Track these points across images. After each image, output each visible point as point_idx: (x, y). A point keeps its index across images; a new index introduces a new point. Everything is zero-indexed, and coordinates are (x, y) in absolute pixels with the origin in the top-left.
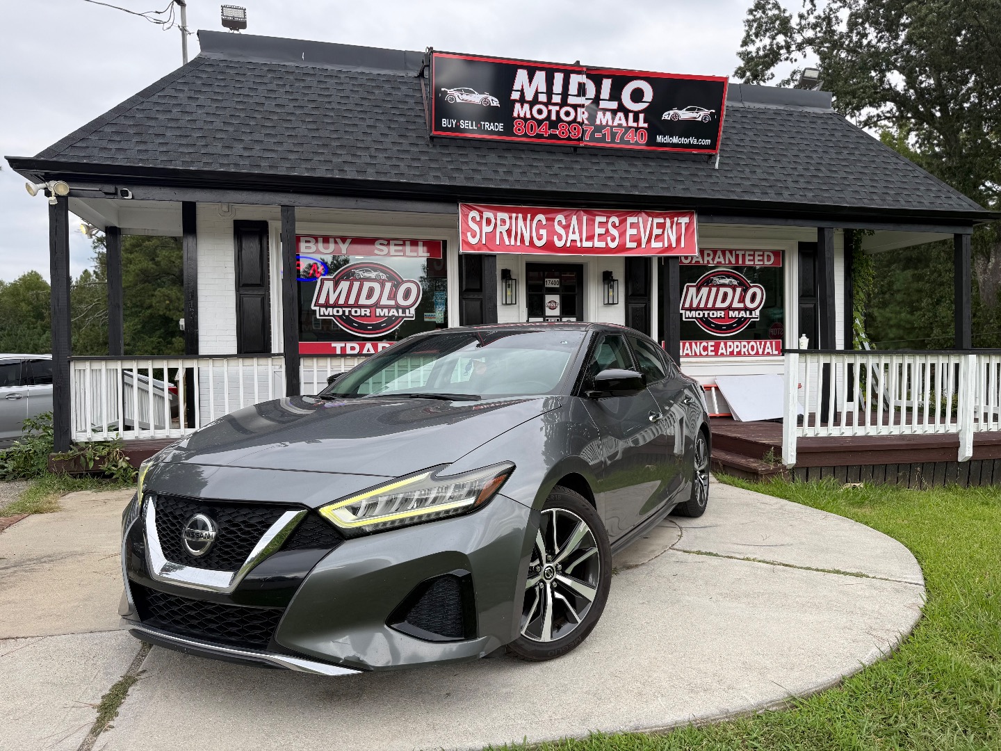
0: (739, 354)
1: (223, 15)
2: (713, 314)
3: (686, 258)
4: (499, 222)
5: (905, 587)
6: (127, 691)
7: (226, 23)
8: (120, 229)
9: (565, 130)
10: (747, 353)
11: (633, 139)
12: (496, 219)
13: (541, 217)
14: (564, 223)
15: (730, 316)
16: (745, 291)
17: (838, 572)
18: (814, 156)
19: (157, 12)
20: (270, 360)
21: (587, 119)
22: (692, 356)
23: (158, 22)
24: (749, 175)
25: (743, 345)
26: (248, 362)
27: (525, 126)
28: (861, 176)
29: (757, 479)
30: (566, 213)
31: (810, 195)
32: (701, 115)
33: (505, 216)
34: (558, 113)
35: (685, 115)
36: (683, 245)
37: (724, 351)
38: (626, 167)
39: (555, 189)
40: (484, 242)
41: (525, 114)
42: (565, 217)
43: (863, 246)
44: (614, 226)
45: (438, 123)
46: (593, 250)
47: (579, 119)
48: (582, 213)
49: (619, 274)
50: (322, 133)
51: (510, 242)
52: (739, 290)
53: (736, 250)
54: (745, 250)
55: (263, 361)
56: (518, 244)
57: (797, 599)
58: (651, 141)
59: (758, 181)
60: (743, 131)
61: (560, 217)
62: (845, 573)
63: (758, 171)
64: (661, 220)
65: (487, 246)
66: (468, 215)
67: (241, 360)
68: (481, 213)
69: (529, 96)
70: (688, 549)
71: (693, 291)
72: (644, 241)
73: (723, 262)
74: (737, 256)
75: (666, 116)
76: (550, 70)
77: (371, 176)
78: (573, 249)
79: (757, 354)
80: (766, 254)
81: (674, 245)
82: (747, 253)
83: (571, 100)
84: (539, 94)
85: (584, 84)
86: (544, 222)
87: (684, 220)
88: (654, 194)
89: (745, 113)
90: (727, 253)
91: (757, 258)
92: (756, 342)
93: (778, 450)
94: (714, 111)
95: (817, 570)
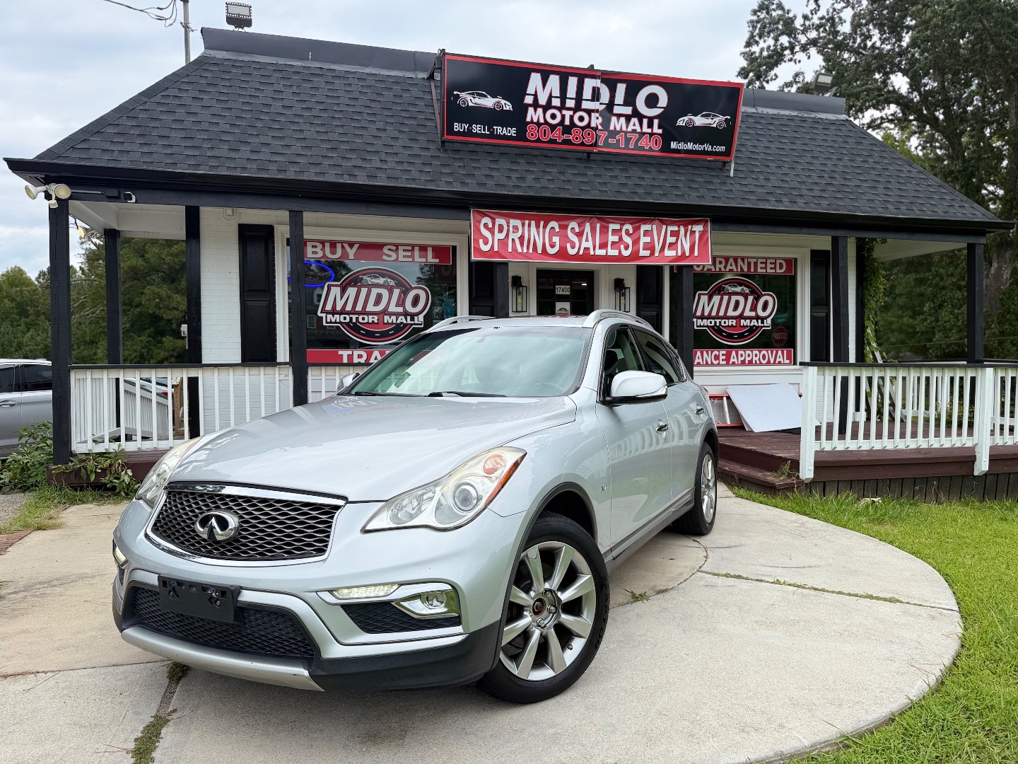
0: (750, 363)
1: (227, 12)
2: (725, 323)
3: (698, 266)
4: (511, 229)
5: (940, 613)
6: (160, 733)
7: (230, 20)
8: (119, 231)
9: (579, 135)
10: (758, 362)
11: (647, 145)
12: (508, 226)
13: (554, 224)
14: (577, 230)
15: (742, 325)
16: (757, 299)
17: (871, 597)
18: (829, 162)
19: (158, 8)
20: (277, 369)
21: (601, 124)
22: (703, 366)
23: (160, 19)
24: (763, 182)
25: (755, 354)
26: (254, 371)
27: (538, 132)
28: (874, 184)
29: (775, 494)
30: (580, 220)
31: (824, 203)
32: (716, 121)
33: (518, 223)
34: (572, 117)
35: (699, 121)
36: (696, 254)
37: (735, 360)
38: (641, 174)
39: (568, 196)
40: (496, 249)
41: (538, 119)
42: (578, 224)
43: (876, 254)
44: (627, 232)
45: (450, 127)
46: (606, 258)
47: (593, 125)
48: (596, 220)
49: (631, 283)
50: (331, 136)
51: (522, 250)
52: (751, 298)
53: (748, 258)
54: (758, 258)
55: (269, 370)
56: (531, 251)
57: (834, 627)
58: (666, 148)
59: (773, 189)
60: (756, 137)
61: (573, 224)
62: (878, 598)
63: (772, 178)
64: (675, 228)
65: (499, 253)
66: (480, 222)
67: (247, 370)
68: (493, 220)
69: (543, 101)
70: (716, 571)
71: (704, 299)
72: (658, 248)
73: (735, 270)
74: (749, 264)
75: (681, 122)
76: (564, 74)
77: (381, 181)
78: (586, 256)
79: (768, 363)
80: (778, 262)
81: (687, 254)
82: (760, 261)
83: (585, 105)
84: (553, 99)
85: (599, 89)
86: (557, 230)
87: (698, 228)
88: (669, 202)
89: (759, 118)
90: (739, 261)
91: (769, 266)
92: (767, 351)
93: (795, 464)
94: (729, 117)
95: (850, 595)
